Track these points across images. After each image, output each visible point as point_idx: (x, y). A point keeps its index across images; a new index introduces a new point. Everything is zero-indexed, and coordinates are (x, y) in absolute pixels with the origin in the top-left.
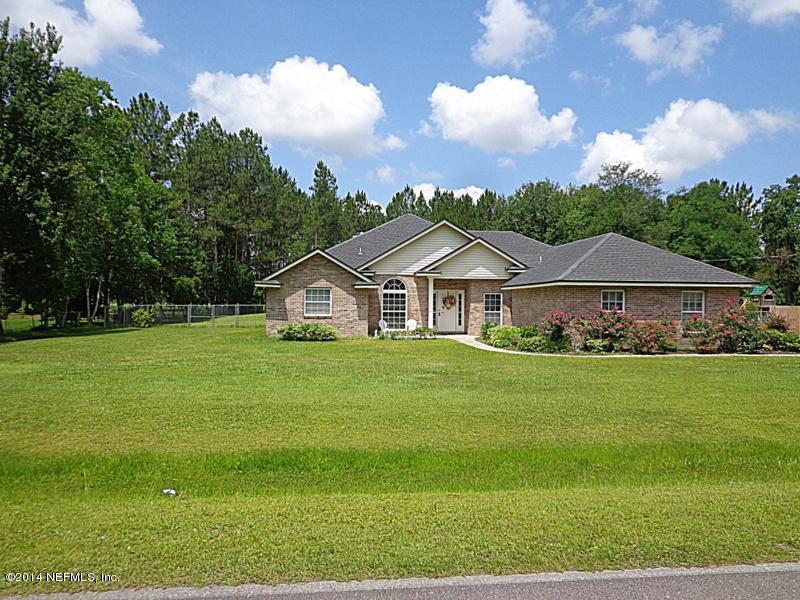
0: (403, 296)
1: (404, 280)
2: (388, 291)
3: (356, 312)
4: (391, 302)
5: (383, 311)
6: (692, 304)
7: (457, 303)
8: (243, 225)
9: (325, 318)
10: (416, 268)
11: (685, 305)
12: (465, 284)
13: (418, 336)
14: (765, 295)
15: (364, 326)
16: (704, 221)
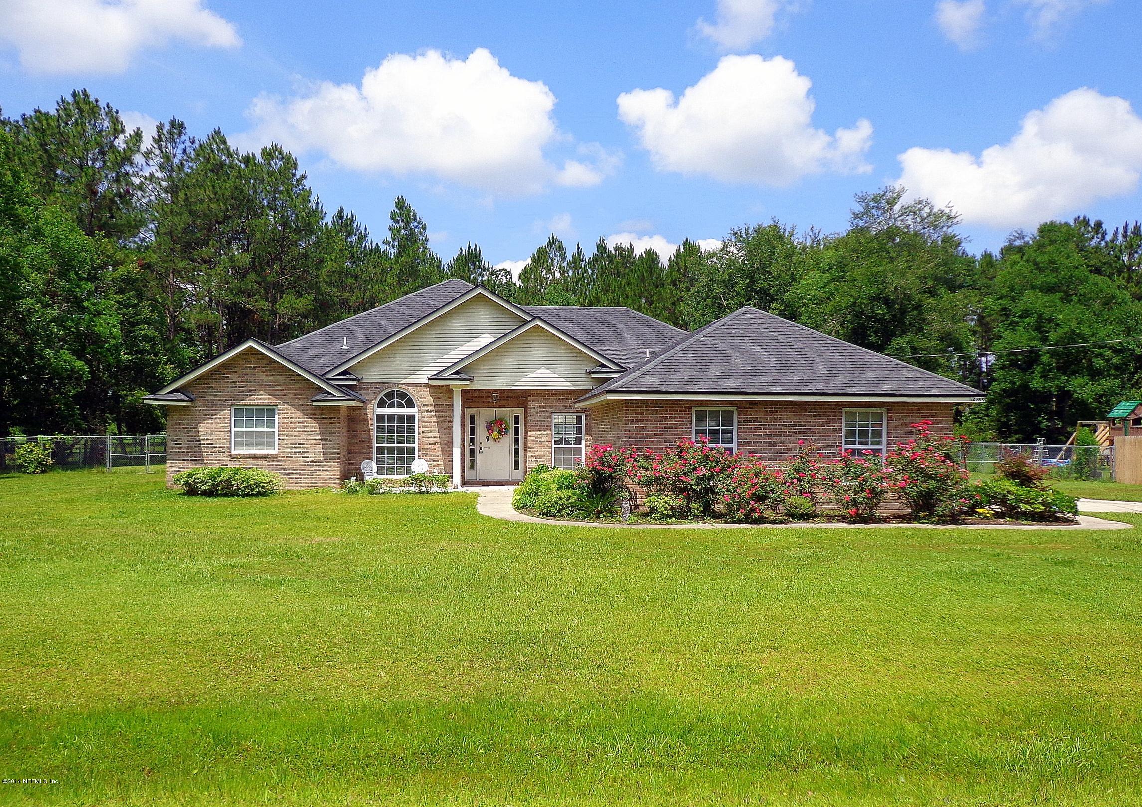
0: (411, 418)
1: (412, 392)
2: (386, 411)
3: (319, 448)
4: (391, 430)
5: (376, 445)
6: (863, 434)
7: (512, 431)
8: (264, 304)
9: (265, 457)
10: (432, 369)
11: (851, 434)
12: (520, 398)
13: (412, 489)
14: (1133, 417)
15: (334, 469)
16: (1049, 290)
